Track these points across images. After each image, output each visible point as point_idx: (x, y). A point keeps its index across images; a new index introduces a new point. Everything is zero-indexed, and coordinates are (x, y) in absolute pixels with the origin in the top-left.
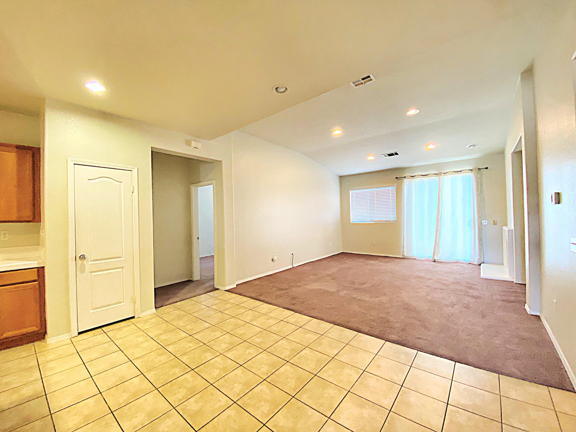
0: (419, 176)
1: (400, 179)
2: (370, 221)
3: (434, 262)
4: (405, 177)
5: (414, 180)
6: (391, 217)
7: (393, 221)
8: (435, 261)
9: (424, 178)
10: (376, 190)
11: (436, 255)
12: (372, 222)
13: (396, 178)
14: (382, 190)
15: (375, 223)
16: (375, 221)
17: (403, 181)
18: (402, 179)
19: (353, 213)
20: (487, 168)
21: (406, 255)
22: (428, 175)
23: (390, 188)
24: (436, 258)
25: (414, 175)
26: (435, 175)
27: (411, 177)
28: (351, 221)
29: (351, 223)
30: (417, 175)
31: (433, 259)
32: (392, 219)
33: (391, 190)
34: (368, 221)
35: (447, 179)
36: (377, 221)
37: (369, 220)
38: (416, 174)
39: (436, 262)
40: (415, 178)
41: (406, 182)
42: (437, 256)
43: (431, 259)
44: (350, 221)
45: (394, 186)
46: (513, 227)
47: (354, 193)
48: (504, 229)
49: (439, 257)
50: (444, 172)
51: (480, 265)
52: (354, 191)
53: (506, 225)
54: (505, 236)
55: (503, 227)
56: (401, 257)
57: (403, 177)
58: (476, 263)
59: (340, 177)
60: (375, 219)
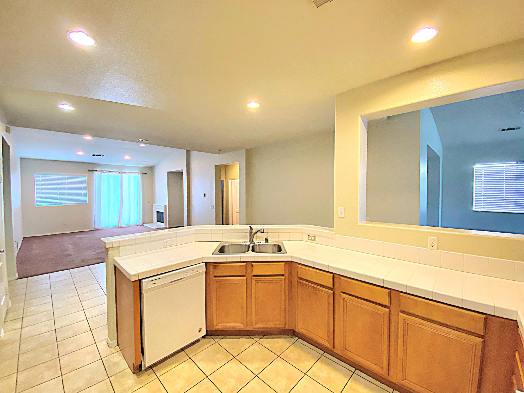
0: (107, 172)
1: (91, 172)
2: (60, 204)
4: (96, 171)
5: (103, 174)
6: (82, 200)
7: (84, 203)
9: (111, 174)
10: (67, 177)
13: (89, 170)
16: (66, 204)
18: (93, 172)
20: (146, 173)
21: (96, 227)
25: (103, 170)
26: (118, 172)
29: (36, 206)
33: (83, 178)
35: (125, 176)
36: (68, 204)
40: (104, 172)
41: (97, 175)
45: (86, 176)
46: (167, 204)
47: (40, 177)
48: (155, 205)
49: (121, 225)
50: (124, 172)
51: (143, 225)
52: (40, 175)
53: (155, 203)
54: (155, 209)
55: (154, 204)
56: (93, 229)
57: (95, 171)
58: (141, 224)
59: (21, 158)
60: (66, 202)
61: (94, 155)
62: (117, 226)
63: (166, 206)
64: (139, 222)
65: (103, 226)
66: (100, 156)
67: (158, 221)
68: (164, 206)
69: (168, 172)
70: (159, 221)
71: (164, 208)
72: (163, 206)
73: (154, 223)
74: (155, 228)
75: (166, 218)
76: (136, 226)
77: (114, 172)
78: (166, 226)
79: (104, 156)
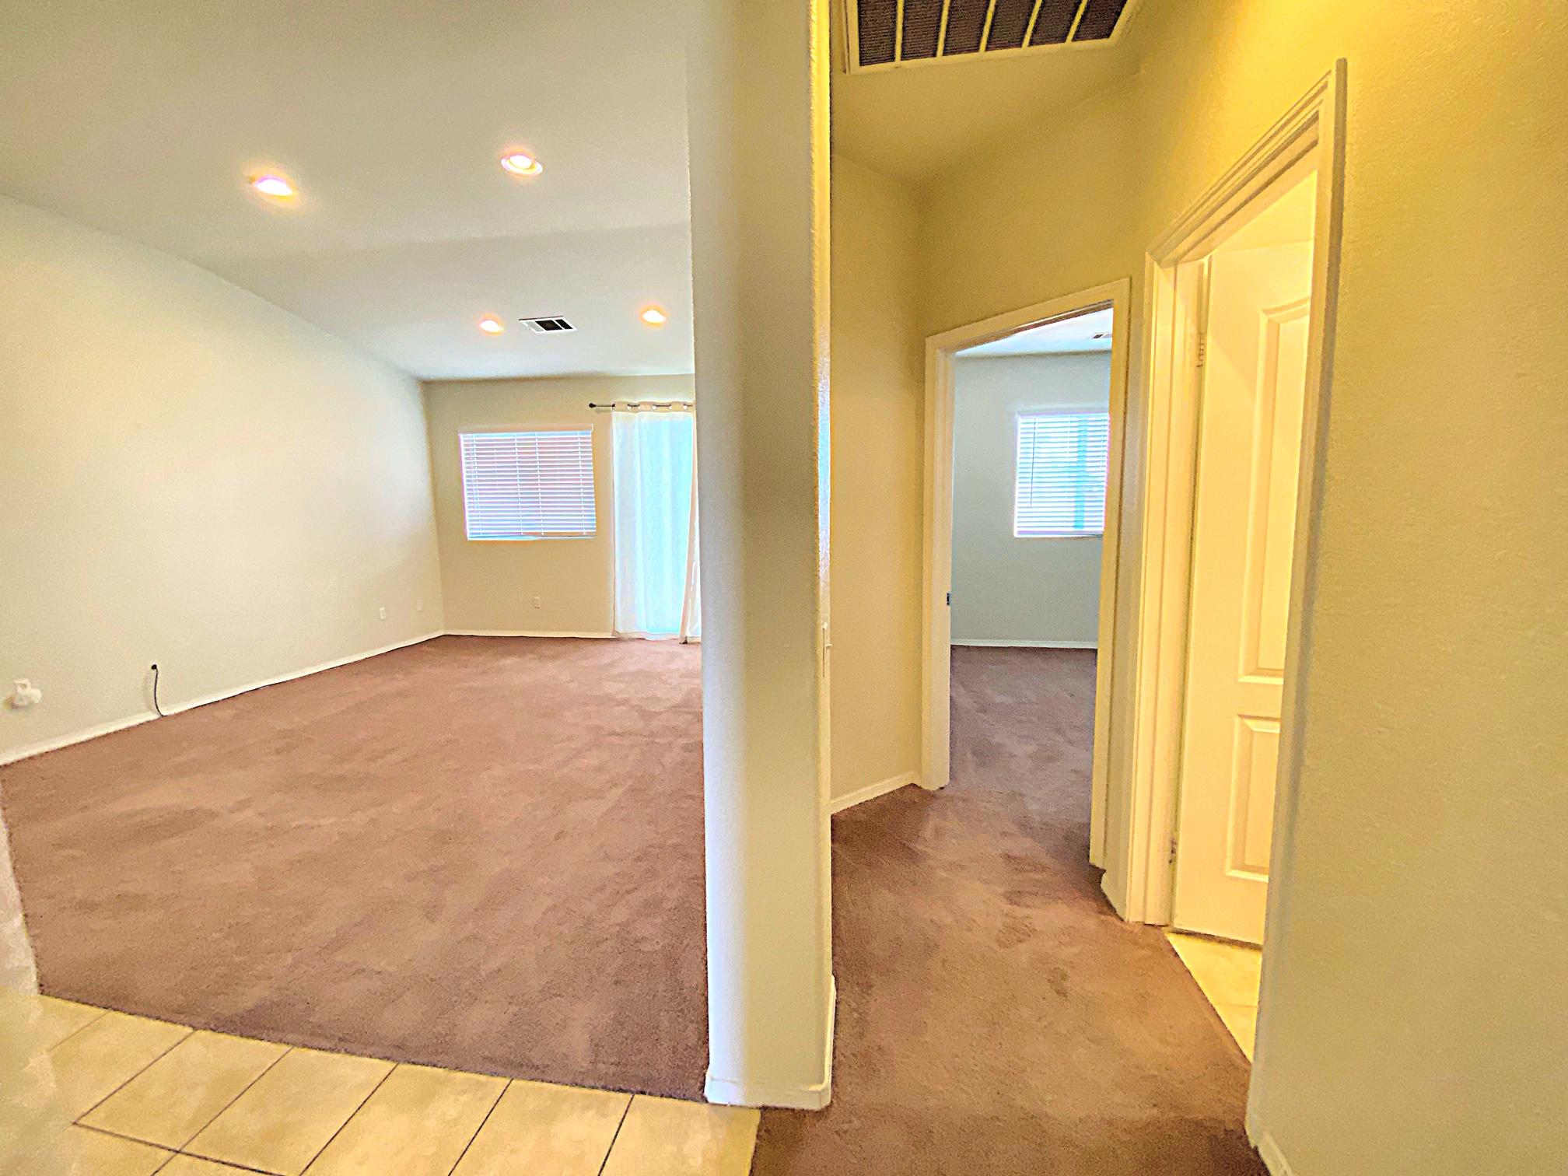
0: (648, 407)
1: (604, 411)
2: (527, 534)
3: (684, 643)
4: (614, 406)
5: (637, 417)
6: (583, 520)
7: (589, 534)
8: (686, 643)
9: (663, 416)
10: (539, 439)
11: (689, 625)
12: (532, 538)
13: (592, 406)
14: (555, 439)
15: (540, 541)
16: (537, 533)
17: (610, 419)
18: (607, 411)
19: (474, 507)
21: (621, 629)
22: (670, 405)
23: (579, 434)
24: (688, 634)
25: (636, 402)
26: (685, 407)
27: (629, 408)
28: (468, 535)
29: (469, 539)
30: (645, 403)
31: (682, 637)
32: (586, 529)
33: (579, 440)
34: (519, 534)
36: (547, 534)
37: (521, 531)
38: (642, 401)
39: (692, 643)
40: (639, 411)
41: (616, 420)
42: (691, 628)
43: (678, 637)
44: (465, 534)
45: (588, 430)
47: (475, 442)
56: (610, 634)
57: (610, 406)
60: (540, 529)
62: (680, 634)
77: (671, 408)
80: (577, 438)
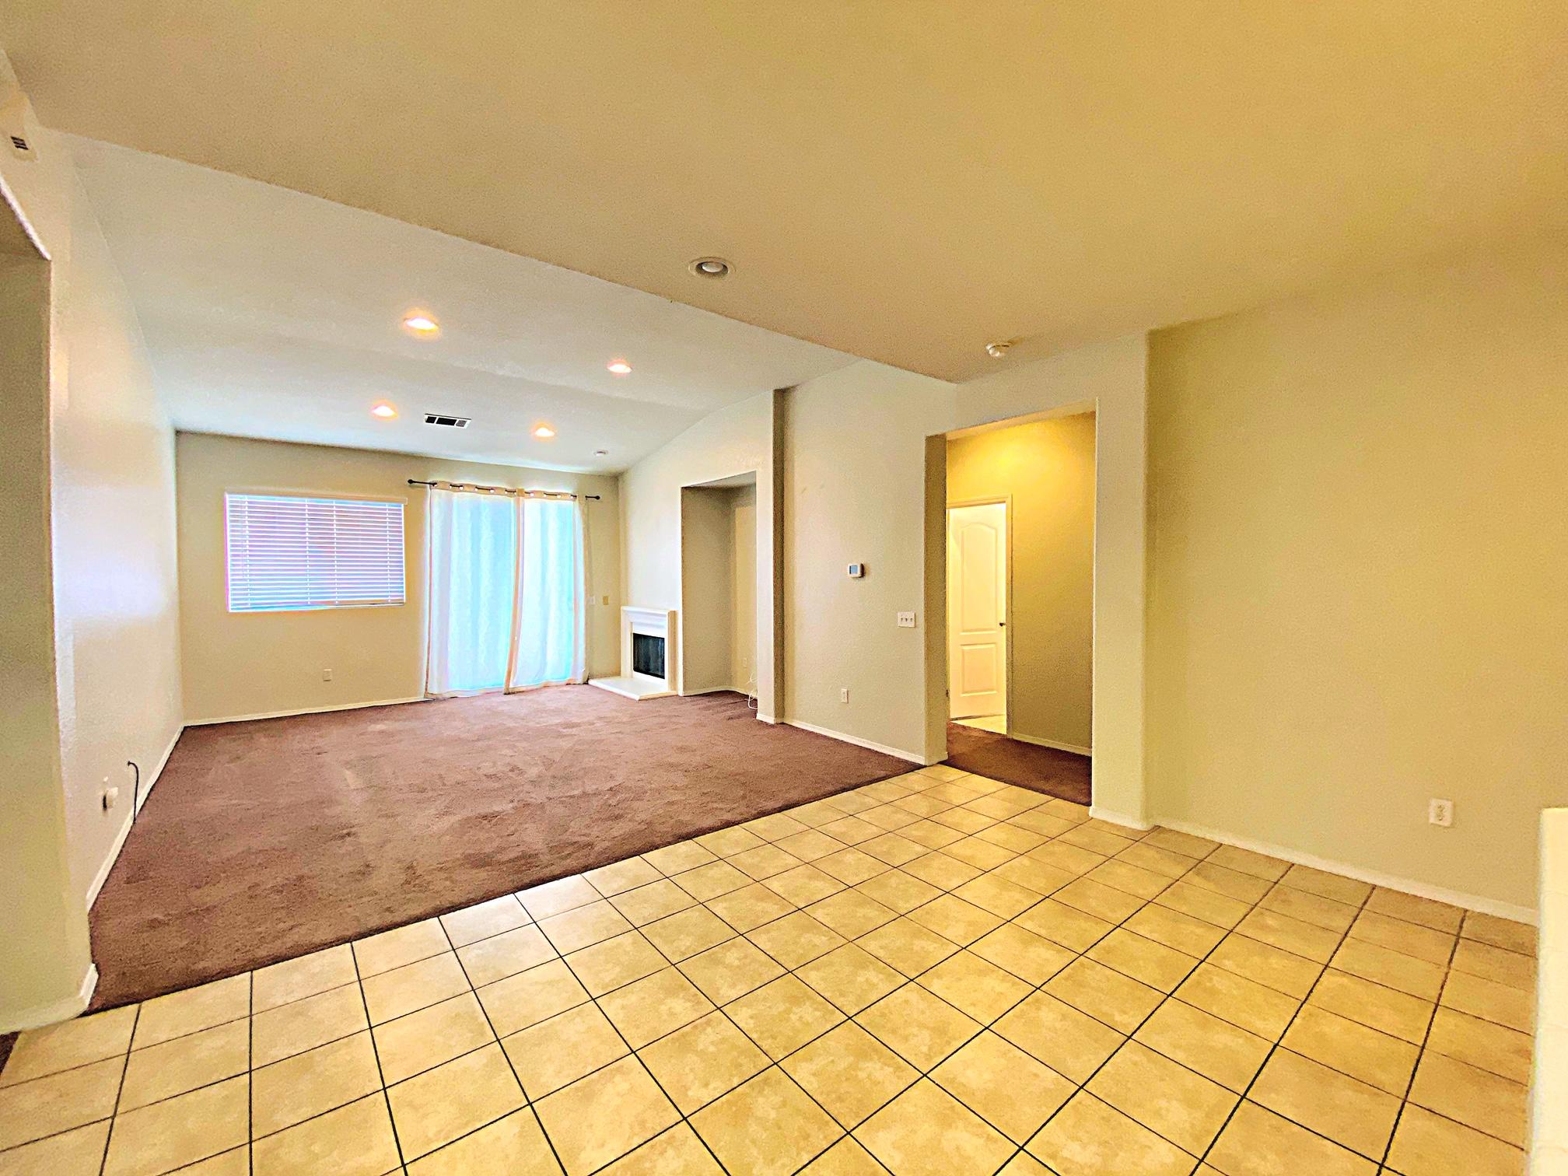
0: (472, 489)
1: (418, 487)
2: (313, 604)
4: (434, 484)
5: (457, 496)
6: (388, 588)
7: (394, 602)
8: (509, 693)
9: (483, 497)
10: (338, 507)
11: (512, 677)
12: (322, 607)
13: (411, 482)
14: (359, 508)
16: (332, 603)
17: (426, 494)
18: (425, 487)
19: (240, 575)
20: (598, 498)
21: (434, 689)
22: (492, 489)
23: (388, 506)
24: (511, 685)
25: (457, 482)
26: (506, 493)
27: (451, 487)
28: (229, 607)
29: (231, 611)
30: (468, 485)
31: (506, 689)
32: (391, 596)
33: (390, 511)
34: (306, 604)
35: (531, 505)
36: (341, 603)
37: (309, 600)
38: (464, 482)
40: (460, 491)
41: (436, 498)
42: (513, 680)
43: (501, 690)
45: (402, 502)
46: (679, 608)
47: (247, 504)
48: (624, 611)
49: (519, 682)
50: (527, 490)
51: (586, 683)
52: (246, 496)
53: (627, 604)
54: (629, 624)
55: (623, 608)
56: (421, 698)
57: (430, 483)
58: (580, 680)
59: (178, 433)
60: (334, 597)
61: (431, 420)
62: (504, 686)
63: (673, 615)
64: (575, 672)
65: (455, 684)
66: (451, 422)
67: (637, 669)
68: (667, 613)
69: (684, 489)
70: (642, 668)
71: (665, 622)
72: (664, 616)
73: (626, 677)
74: (637, 698)
75: (674, 658)
76: (568, 688)
77: (492, 491)
78: (675, 688)
79: (466, 426)
80: (385, 509)
